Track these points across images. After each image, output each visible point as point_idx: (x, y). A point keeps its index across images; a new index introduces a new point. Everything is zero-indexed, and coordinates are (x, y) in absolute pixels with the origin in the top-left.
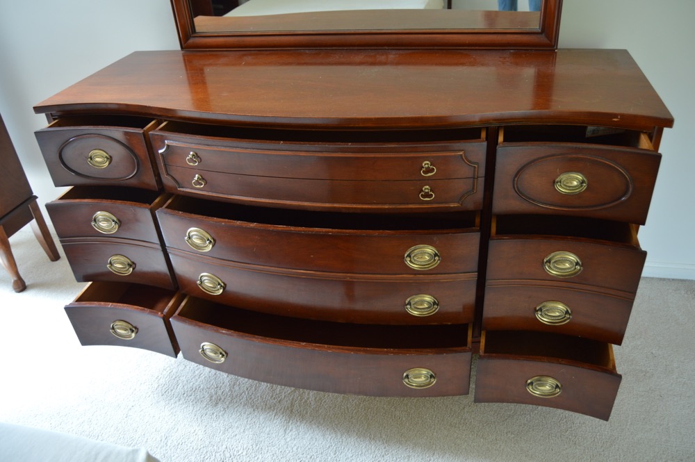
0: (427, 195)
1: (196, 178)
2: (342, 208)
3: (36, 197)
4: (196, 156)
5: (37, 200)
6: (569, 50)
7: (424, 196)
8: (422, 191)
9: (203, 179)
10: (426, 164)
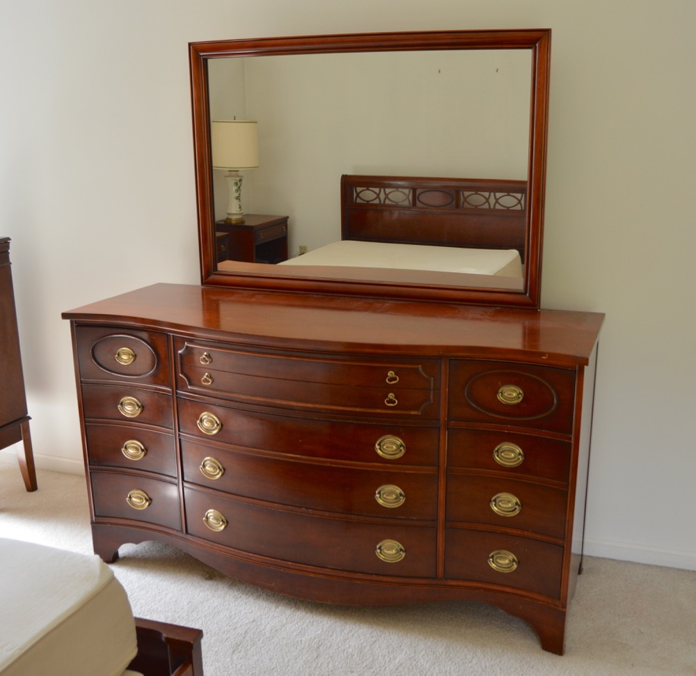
0: (391, 401)
1: (205, 377)
2: (322, 409)
3: (30, 418)
4: (209, 356)
5: (30, 421)
6: (551, 311)
7: (388, 402)
8: (387, 397)
9: (211, 377)
10: (391, 374)
